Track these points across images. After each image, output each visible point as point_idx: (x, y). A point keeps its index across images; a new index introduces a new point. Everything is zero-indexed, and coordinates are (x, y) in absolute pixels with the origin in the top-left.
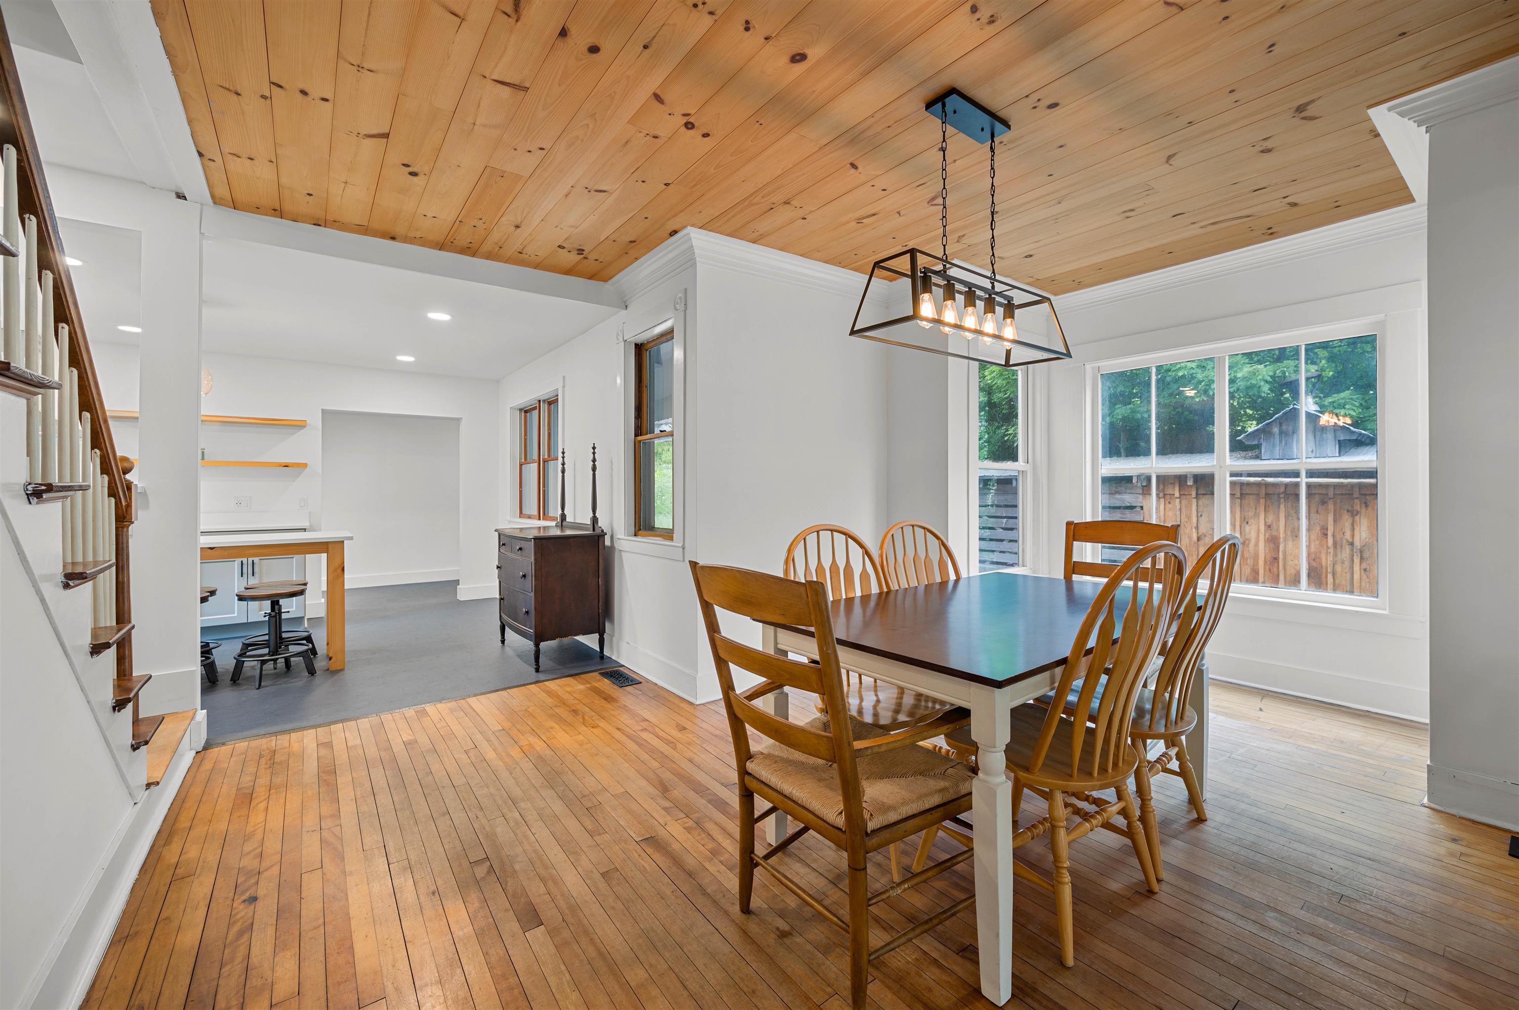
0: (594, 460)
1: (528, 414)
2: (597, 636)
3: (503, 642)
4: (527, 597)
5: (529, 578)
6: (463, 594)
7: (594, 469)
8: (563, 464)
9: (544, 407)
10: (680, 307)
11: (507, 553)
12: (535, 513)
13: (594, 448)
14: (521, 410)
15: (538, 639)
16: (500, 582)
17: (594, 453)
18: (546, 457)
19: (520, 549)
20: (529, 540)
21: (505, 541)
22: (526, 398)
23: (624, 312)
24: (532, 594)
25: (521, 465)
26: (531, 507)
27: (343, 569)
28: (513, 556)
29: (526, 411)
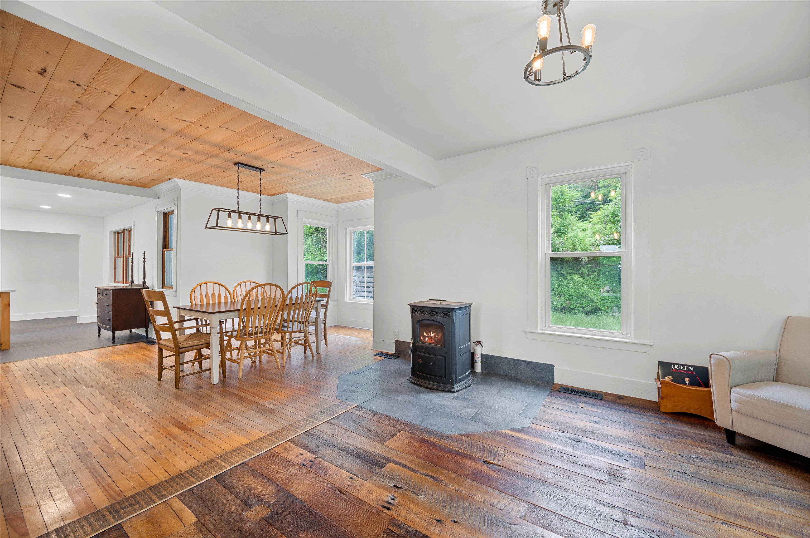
0: (144, 258)
1: (120, 235)
2: (145, 329)
3: (99, 336)
4: (110, 315)
5: (110, 306)
6: (80, 321)
7: (144, 262)
8: (132, 259)
9: (127, 233)
10: (176, 204)
11: (101, 297)
12: (122, 280)
13: (144, 253)
14: (115, 232)
15: (114, 330)
16: (98, 310)
17: (144, 255)
18: (128, 255)
19: (106, 294)
20: (110, 290)
21: (100, 292)
22: (119, 227)
23: (158, 200)
24: (111, 312)
25: (115, 259)
26: (120, 278)
27: (9, 305)
28: (103, 298)
29: (118, 233)
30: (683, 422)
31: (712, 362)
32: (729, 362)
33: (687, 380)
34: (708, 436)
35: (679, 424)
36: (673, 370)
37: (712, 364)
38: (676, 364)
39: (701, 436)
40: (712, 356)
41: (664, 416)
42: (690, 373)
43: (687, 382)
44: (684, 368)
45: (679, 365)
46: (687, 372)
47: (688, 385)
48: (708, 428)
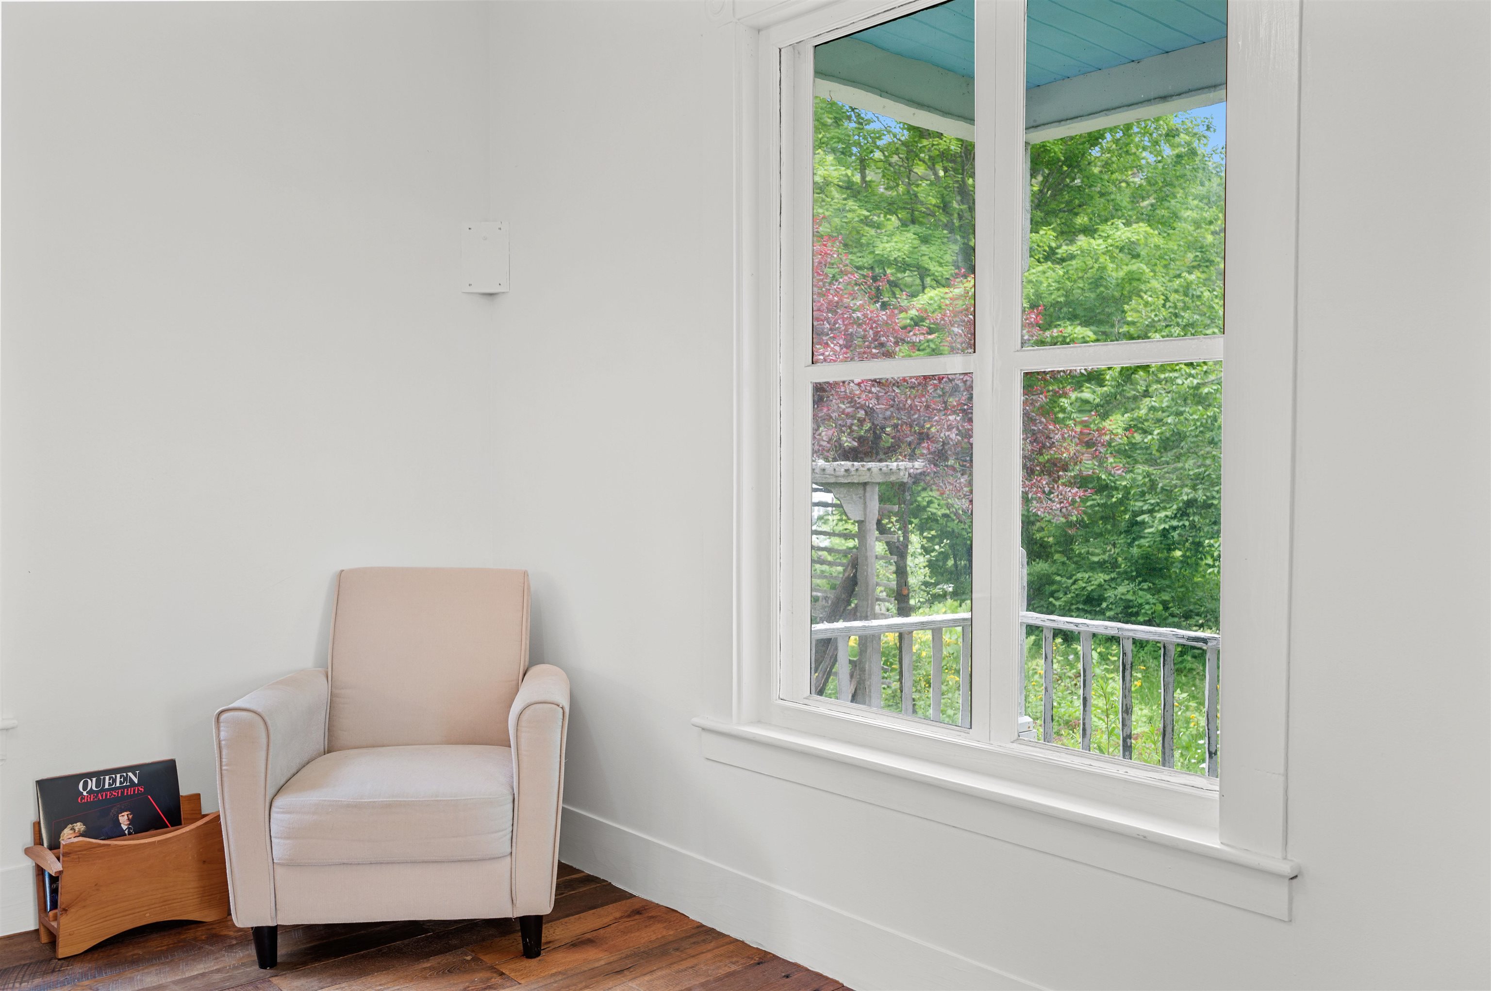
30: (135, 962)
31: (223, 735)
32: (265, 723)
33: (124, 820)
34: (212, 972)
35: (128, 974)
36: (83, 797)
37: (223, 743)
38: (90, 775)
39: (197, 982)
40: (224, 717)
41: (78, 969)
42: (130, 792)
43: (124, 827)
44: (115, 781)
45: (98, 775)
46: (123, 793)
47: (130, 834)
48: (200, 948)
